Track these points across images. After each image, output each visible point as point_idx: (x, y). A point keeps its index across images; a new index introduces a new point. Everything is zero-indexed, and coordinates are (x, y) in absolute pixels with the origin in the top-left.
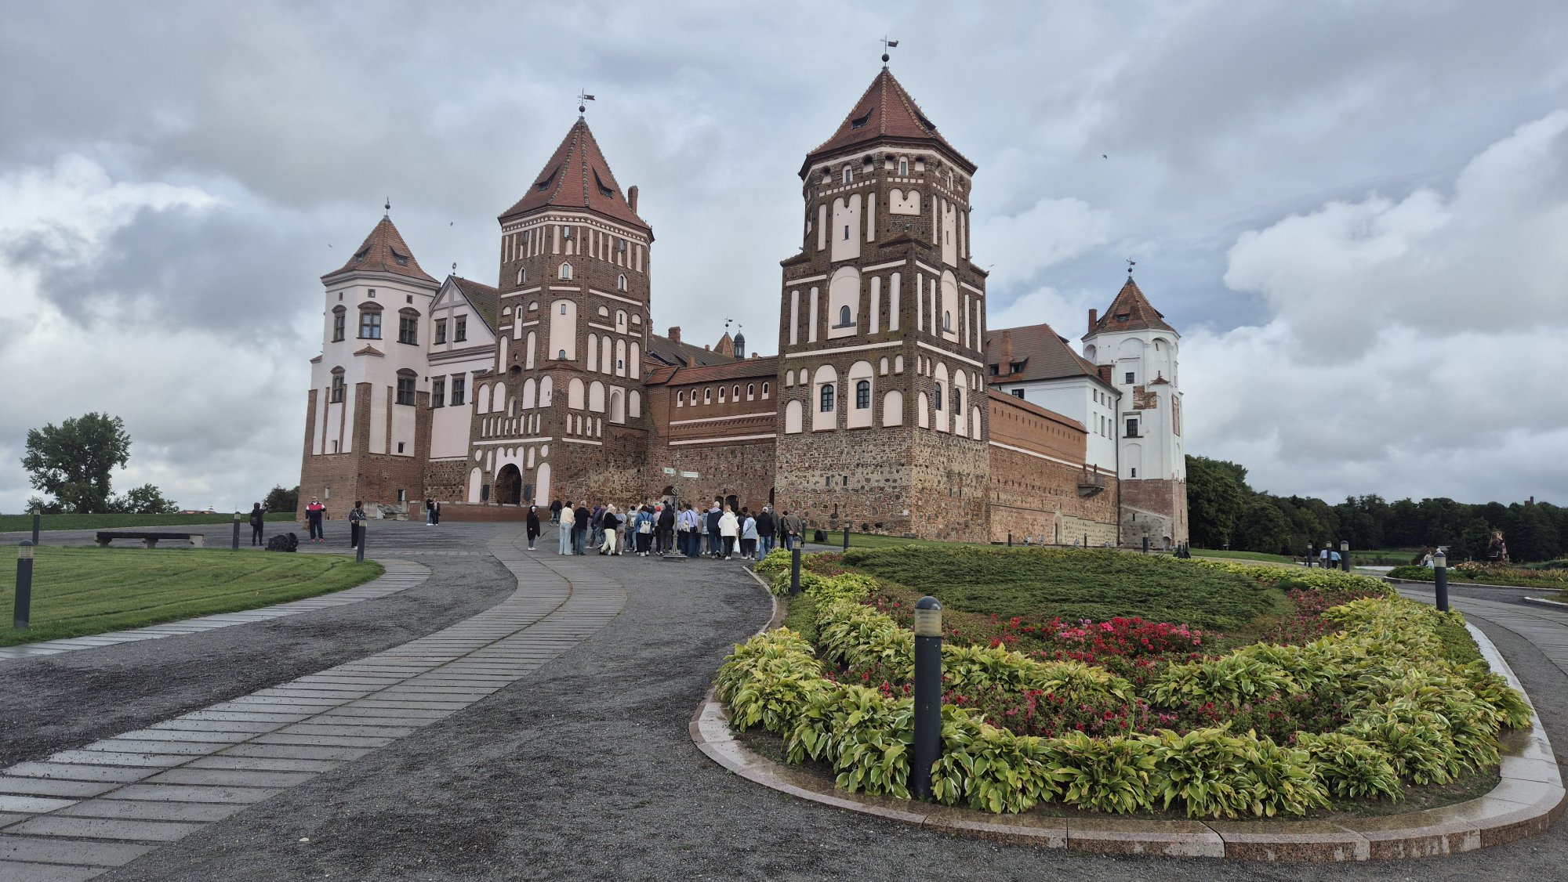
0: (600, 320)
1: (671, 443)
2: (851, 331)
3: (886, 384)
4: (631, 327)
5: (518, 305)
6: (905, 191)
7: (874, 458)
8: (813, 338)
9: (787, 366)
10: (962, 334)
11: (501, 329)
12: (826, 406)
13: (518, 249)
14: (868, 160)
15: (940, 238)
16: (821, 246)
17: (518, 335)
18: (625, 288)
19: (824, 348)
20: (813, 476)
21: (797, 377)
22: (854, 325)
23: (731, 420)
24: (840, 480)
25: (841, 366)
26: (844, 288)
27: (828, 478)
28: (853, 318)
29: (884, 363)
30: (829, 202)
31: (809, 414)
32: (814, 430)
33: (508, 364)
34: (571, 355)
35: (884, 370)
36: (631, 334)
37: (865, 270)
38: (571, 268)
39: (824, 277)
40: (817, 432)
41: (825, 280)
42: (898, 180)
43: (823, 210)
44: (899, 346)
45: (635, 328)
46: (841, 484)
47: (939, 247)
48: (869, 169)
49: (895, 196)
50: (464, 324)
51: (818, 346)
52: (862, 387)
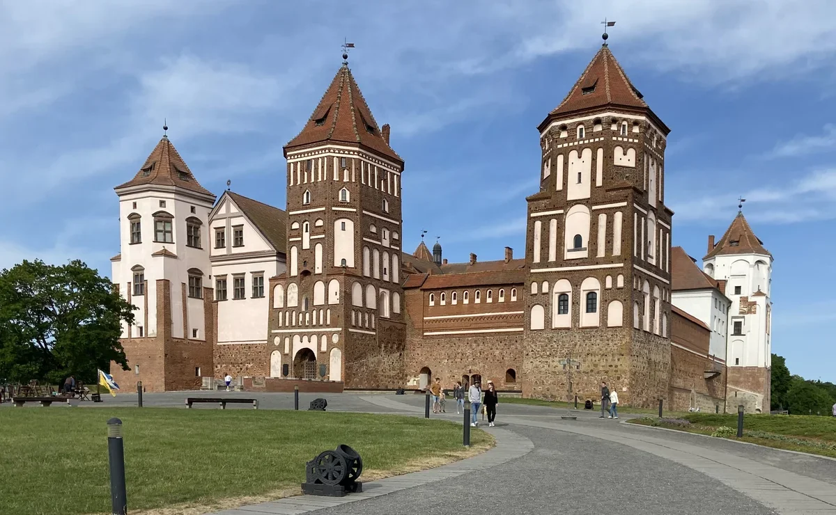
0: (371, 235)
1: (425, 334)
2: (584, 254)
3: (610, 295)
4: (393, 242)
5: (306, 221)
6: (625, 147)
7: (601, 350)
8: (552, 258)
9: (533, 279)
10: (658, 257)
11: (291, 240)
12: (563, 309)
13: (302, 175)
14: (598, 121)
15: (647, 185)
16: (559, 187)
17: (306, 245)
18: (387, 210)
19: (561, 266)
20: (553, 361)
21: (540, 288)
22: (585, 249)
23: (474, 317)
24: (574, 365)
25: (576, 280)
26: (578, 221)
27: (565, 364)
28: (585, 244)
29: (609, 280)
30: (566, 153)
31: (550, 316)
32: (553, 328)
33: (299, 269)
34: (350, 264)
35: (609, 284)
36: (392, 247)
37: (594, 208)
38: (348, 193)
39: (561, 211)
40: (556, 329)
41: (562, 214)
42: (620, 138)
43: (561, 159)
44: (621, 267)
45: (394, 242)
46: (575, 369)
47: (647, 193)
48: (599, 128)
49: (618, 151)
50: (241, 232)
51: (556, 264)
52: (591, 296)
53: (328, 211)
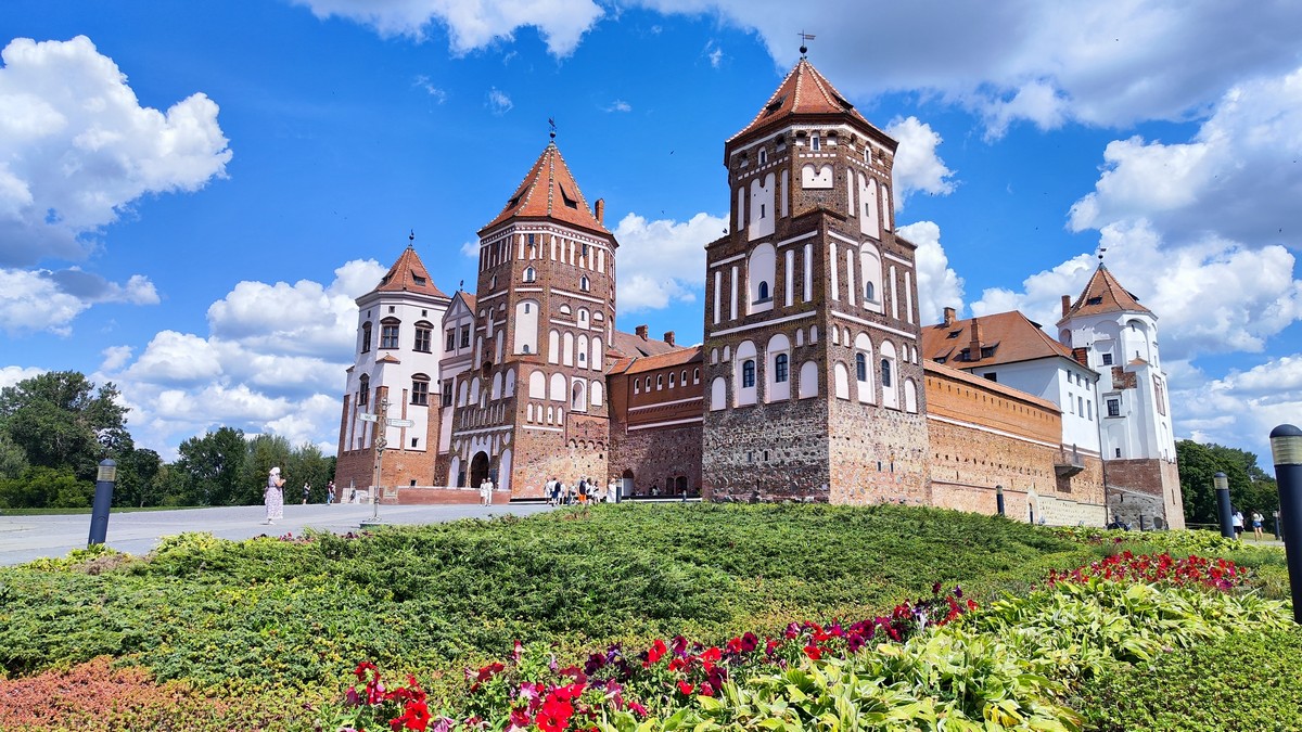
1: (630, 429)
2: (770, 306)
3: (802, 355)
4: (593, 323)
5: (491, 307)
6: (817, 166)
7: (793, 432)
8: (734, 316)
9: (711, 345)
10: (888, 303)
11: (478, 329)
12: (748, 382)
13: (492, 258)
14: (780, 140)
15: (857, 209)
16: (741, 227)
17: (490, 335)
18: (587, 287)
19: (744, 325)
20: (737, 452)
21: (720, 355)
22: (771, 299)
24: (760, 454)
25: (760, 340)
26: (762, 265)
27: (750, 454)
28: (770, 294)
29: (800, 334)
30: (747, 184)
31: (732, 390)
32: (736, 406)
33: (481, 362)
34: (533, 350)
35: (800, 342)
36: (593, 329)
37: (780, 244)
38: (534, 272)
39: (743, 255)
40: (738, 407)
41: (744, 259)
42: (810, 156)
43: (742, 192)
44: (813, 317)
45: (597, 324)
46: (762, 461)
47: (856, 218)
48: (782, 147)
49: (807, 172)
50: (468, 331)
51: (740, 322)
52: (780, 360)
53: (512, 292)
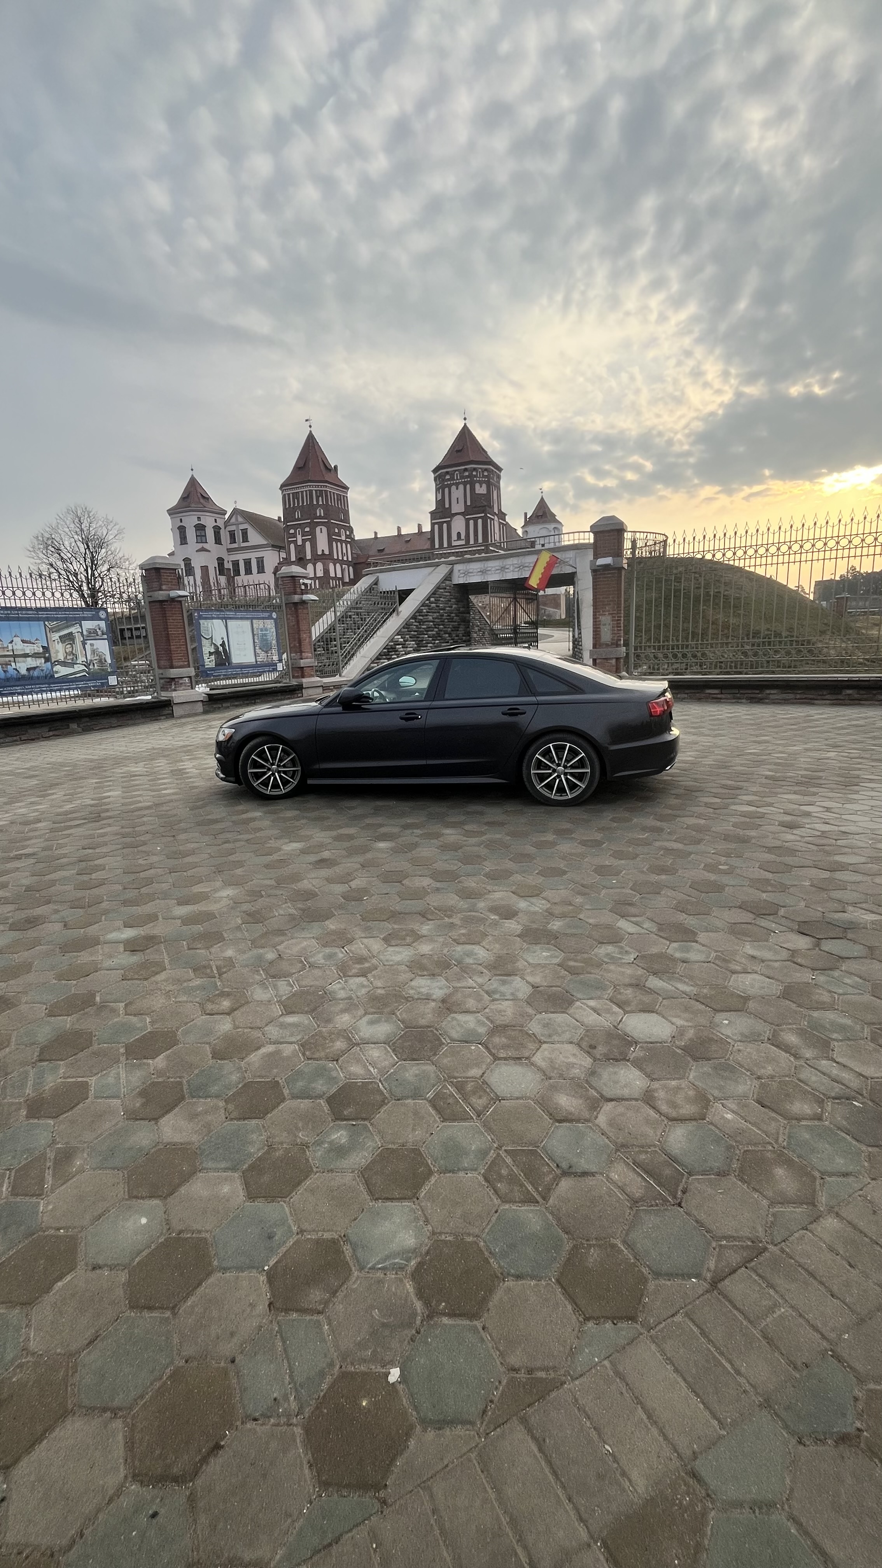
0: (335, 534)
2: (463, 542)
5: (298, 528)
6: (481, 483)
11: (289, 540)
13: (293, 502)
14: (466, 470)
15: (493, 502)
16: (447, 506)
18: (342, 518)
22: (463, 540)
26: (458, 525)
28: (463, 537)
30: (449, 486)
33: (296, 557)
34: (327, 552)
36: (347, 540)
37: (467, 517)
38: (322, 511)
39: (449, 519)
41: (449, 521)
42: (478, 479)
43: (447, 490)
47: (493, 506)
48: (467, 474)
49: (477, 485)
50: (246, 533)
53: (312, 522)
